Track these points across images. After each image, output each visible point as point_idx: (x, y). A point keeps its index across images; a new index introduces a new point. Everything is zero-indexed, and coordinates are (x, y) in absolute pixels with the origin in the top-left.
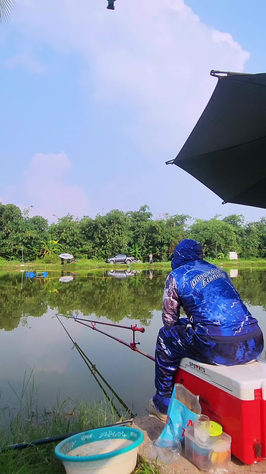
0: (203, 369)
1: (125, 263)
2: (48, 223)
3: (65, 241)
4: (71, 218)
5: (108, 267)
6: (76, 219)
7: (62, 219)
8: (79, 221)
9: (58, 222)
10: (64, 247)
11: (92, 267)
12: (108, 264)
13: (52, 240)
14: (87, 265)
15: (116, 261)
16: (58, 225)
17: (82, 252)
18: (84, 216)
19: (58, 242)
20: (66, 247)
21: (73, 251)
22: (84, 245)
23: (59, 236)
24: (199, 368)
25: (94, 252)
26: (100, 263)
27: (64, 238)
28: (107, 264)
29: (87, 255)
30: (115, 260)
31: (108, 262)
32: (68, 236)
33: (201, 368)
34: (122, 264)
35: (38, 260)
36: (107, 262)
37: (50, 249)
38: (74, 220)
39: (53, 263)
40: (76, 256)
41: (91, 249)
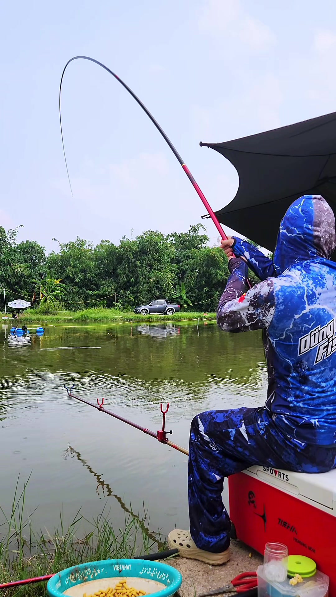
0: (285, 476)
1: (166, 314)
2: (44, 252)
3: (72, 280)
4: (82, 244)
5: (139, 320)
6: (89, 245)
7: (66, 246)
8: (93, 249)
9: (61, 250)
10: (70, 289)
11: (113, 320)
12: (139, 315)
13: (51, 278)
14: (105, 317)
15: (152, 311)
16: (61, 254)
17: (97, 296)
18: (102, 241)
19: (60, 282)
20: (74, 289)
21: (83, 296)
22: (102, 287)
23: (63, 273)
24: (279, 475)
25: (117, 296)
26: (125, 314)
27: (71, 276)
28: (137, 315)
29: (106, 302)
30: (149, 309)
31: (139, 312)
32: (76, 272)
33: (282, 475)
34: (160, 314)
35: (29, 310)
36: (136, 312)
37: (49, 293)
38: (86, 247)
39: (53, 315)
40: (88, 303)
41: (113, 291)
